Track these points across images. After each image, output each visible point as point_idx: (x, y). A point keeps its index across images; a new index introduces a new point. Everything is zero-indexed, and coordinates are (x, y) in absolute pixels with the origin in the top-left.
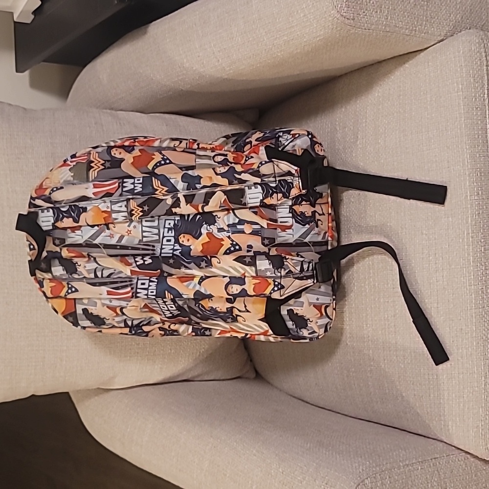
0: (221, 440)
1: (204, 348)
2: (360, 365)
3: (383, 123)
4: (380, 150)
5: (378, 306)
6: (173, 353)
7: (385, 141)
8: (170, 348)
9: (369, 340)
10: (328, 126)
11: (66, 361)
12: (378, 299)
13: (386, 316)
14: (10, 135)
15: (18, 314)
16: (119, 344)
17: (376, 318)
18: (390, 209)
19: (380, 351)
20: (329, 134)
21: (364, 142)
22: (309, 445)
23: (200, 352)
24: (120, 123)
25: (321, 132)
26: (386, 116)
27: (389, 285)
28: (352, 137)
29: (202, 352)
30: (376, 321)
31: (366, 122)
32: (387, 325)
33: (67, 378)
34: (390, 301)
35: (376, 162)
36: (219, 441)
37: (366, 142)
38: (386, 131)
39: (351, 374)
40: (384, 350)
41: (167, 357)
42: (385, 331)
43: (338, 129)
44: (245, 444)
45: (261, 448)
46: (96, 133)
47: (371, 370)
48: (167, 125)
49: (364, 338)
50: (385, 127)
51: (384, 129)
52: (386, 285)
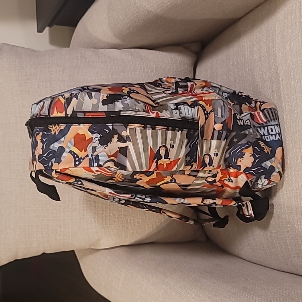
0: (170, 286)
1: (164, 218)
2: (279, 227)
3: (288, 33)
4: (287, 54)
5: (290, 178)
6: (141, 222)
7: (290, 46)
8: (138, 218)
9: (285, 207)
10: (248, 43)
11: (63, 228)
12: (290, 173)
13: (297, 186)
14: (21, 67)
15: (28, 194)
16: (100, 215)
17: (289, 189)
18: (296, 100)
19: (294, 215)
20: (249, 49)
21: (274, 50)
22: (235, 290)
23: (161, 221)
24: (98, 56)
25: (243, 49)
26: (291, 27)
27: (299, 161)
28: (266, 48)
29: (163, 221)
30: (289, 190)
31: (275, 34)
32: (298, 193)
33: (65, 240)
34: (300, 174)
35: (284, 64)
36: (169, 286)
37: (276, 49)
38: (291, 38)
39: (273, 234)
40: (297, 214)
41: (136, 225)
42: (297, 198)
43: (255, 44)
44: (187, 289)
45: (199, 292)
46: (81, 63)
47: (288, 232)
48: (131, 56)
49: (281, 205)
50: (290, 36)
51: (289, 37)
52: (296, 161)
